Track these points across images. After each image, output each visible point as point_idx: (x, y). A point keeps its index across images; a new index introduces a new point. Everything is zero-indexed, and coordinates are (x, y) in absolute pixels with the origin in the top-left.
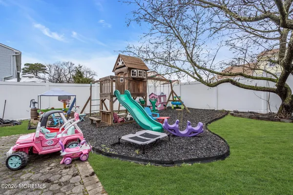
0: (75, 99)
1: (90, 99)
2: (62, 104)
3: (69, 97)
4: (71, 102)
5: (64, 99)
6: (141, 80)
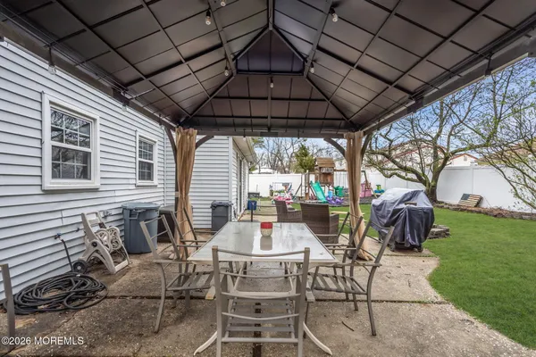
0: (291, 186)
1: (301, 185)
3: (288, 183)
5: (286, 185)
6: (329, 174)
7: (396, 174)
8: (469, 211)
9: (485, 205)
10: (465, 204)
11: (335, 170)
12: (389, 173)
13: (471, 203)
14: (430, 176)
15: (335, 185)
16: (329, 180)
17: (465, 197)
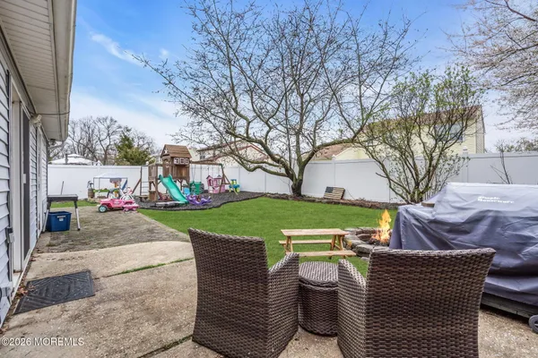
0: (127, 182)
1: (140, 180)
2: (113, 185)
3: (120, 180)
4: (122, 183)
5: (115, 181)
6: (184, 166)
7: (261, 167)
8: (335, 203)
9: (347, 197)
10: (330, 196)
11: (190, 162)
12: (252, 166)
13: (336, 196)
14: (296, 170)
15: (191, 180)
16: (184, 175)
17: (329, 190)
